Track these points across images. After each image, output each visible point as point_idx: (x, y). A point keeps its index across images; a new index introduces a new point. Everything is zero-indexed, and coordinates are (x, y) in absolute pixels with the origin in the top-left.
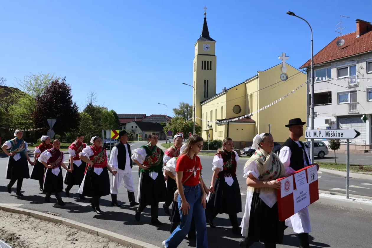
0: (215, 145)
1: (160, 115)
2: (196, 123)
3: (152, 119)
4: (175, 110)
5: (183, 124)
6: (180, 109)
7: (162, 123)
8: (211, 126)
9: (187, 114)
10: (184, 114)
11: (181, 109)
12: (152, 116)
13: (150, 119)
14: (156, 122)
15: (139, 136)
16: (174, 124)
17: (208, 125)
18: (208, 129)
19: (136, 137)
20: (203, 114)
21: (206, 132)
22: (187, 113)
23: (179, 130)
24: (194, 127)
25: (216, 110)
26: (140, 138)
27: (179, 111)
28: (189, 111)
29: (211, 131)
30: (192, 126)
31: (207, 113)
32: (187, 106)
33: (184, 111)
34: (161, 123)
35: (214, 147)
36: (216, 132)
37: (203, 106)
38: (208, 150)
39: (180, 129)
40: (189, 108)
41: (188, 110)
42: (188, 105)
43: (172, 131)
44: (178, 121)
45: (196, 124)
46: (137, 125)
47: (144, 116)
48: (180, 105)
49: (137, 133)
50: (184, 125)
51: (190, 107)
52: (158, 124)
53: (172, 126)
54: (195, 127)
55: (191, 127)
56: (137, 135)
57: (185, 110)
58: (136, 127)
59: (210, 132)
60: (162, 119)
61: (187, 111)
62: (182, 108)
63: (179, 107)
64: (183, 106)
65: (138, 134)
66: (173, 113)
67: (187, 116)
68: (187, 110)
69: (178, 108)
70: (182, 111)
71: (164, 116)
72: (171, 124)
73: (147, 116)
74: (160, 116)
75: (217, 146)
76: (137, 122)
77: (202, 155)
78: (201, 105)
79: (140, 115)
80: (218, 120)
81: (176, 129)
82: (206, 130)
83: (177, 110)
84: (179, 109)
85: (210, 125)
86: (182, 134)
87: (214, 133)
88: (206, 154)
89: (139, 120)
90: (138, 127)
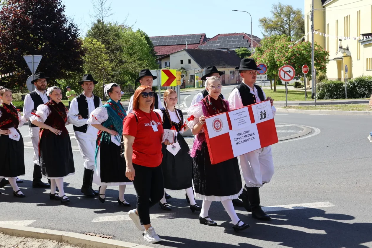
0: (359, 88)
1: (235, 34)
2: (316, 45)
3: (220, 42)
4: (264, 22)
5: (289, 48)
6: (274, 19)
7: (240, 50)
8: (348, 49)
9: (290, 29)
10: (283, 28)
11: (276, 19)
12: (219, 37)
13: (214, 43)
14: (228, 49)
15: (197, 79)
16: (268, 50)
17: (341, 47)
18: (340, 54)
19: (191, 81)
20: (328, 24)
21: (335, 62)
22: (289, 25)
23: (281, 62)
24: (313, 54)
25: (359, 13)
26: (198, 83)
27: (272, 23)
28: (292, 21)
29: (348, 58)
30: (309, 52)
31: (337, 21)
32: (289, 12)
33: (282, 22)
34: (237, 49)
35: (357, 93)
36: (358, 59)
37: (327, 9)
38: (344, 98)
39: (283, 60)
40: (292, 16)
41: (291, 19)
42: (291, 9)
43: (266, 65)
44: (278, 44)
45: (316, 48)
46: (190, 58)
47: (203, 37)
48: (273, 10)
49: (191, 72)
50: (290, 50)
51: (294, 13)
52: (231, 51)
53: (265, 55)
54: (315, 54)
55: (306, 54)
56: (192, 77)
57: (285, 19)
58: (189, 61)
59: (345, 61)
60: (239, 41)
61: (288, 21)
62: (277, 15)
63: (273, 14)
64: (279, 11)
65: (194, 75)
66: (261, 26)
67: (290, 31)
68: (289, 19)
70: (278, 21)
71: (243, 36)
72: (261, 52)
73: (207, 37)
74: (235, 35)
75: (364, 89)
76: (190, 52)
77: (337, 109)
78: (324, 7)
79: (194, 36)
80: (364, 35)
81: (274, 60)
82: (335, 59)
83: (268, 21)
84: (273, 19)
85: (344, 47)
86: (291, 70)
87: (353, 63)
88: (345, 108)
89: (193, 47)
90: (192, 61)
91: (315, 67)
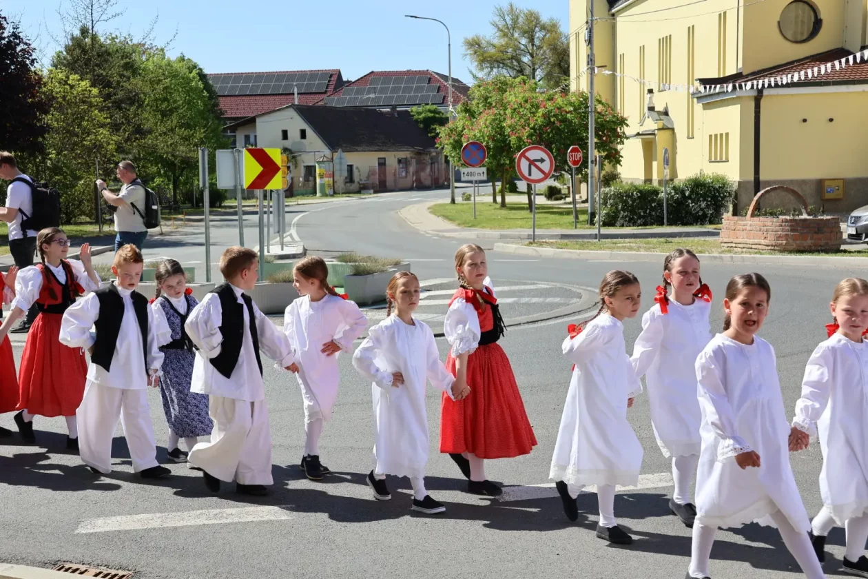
0: (693, 201)
1: (409, 73)
2: (600, 102)
3: (374, 90)
4: (475, 45)
5: (538, 107)
6: (499, 41)
7: (420, 109)
8: (666, 113)
9: (534, 64)
10: (519, 61)
11: (503, 41)
12: (372, 78)
13: (361, 91)
14: (394, 107)
15: (321, 177)
16: (489, 111)
17: (651, 109)
18: (651, 125)
19: (306, 179)
20: (622, 56)
21: (638, 142)
22: (532, 56)
23: (519, 139)
24: (591, 122)
25: (691, 30)
26: (322, 186)
27: (492, 51)
28: (539, 48)
29: (667, 133)
30: (584, 117)
31: (642, 49)
32: (531, 25)
33: (517, 48)
34: (414, 109)
35: (689, 213)
36: (690, 137)
37: (621, 21)
38: (661, 224)
39: (525, 133)
40: (539, 34)
41: (537, 42)
42: (537, 19)
43: (485, 145)
44: (514, 97)
45: (600, 108)
46: (304, 126)
47: (334, 78)
48: (497, 19)
49: (308, 160)
51: (543, 28)
52: (399, 112)
53: (480, 122)
54: (596, 122)
55: (576, 121)
56: (310, 170)
57: (524, 41)
58: (303, 134)
59: (662, 140)
60: (419, 89)
61: (530, 47)
62: (505, 32)
63: (496, 30)
64: (509, 22)
65: (314, 167)
66: (469, 58)
67: (534, 70)
68: (532, 40)
69: (490, 35)
70: (507, 45)
71: (427, 78)
72: (470, 113)
73: (345, 79)
74: (410, 75)
75: (703, 205)
76: (305, 112)
77: (648, 249)
78: (613, 15)
79: (313, 75)
80: (704, 82)
81: (501, 132)
82: (638, 134)
83: (484, 44)
84: (496, 42)
85: (660, 108)
86: (545, 156)
87: (678, 144)
88: (666, 246)
89: (311, 101)
90: (310, 133)
91: (596, 153)
